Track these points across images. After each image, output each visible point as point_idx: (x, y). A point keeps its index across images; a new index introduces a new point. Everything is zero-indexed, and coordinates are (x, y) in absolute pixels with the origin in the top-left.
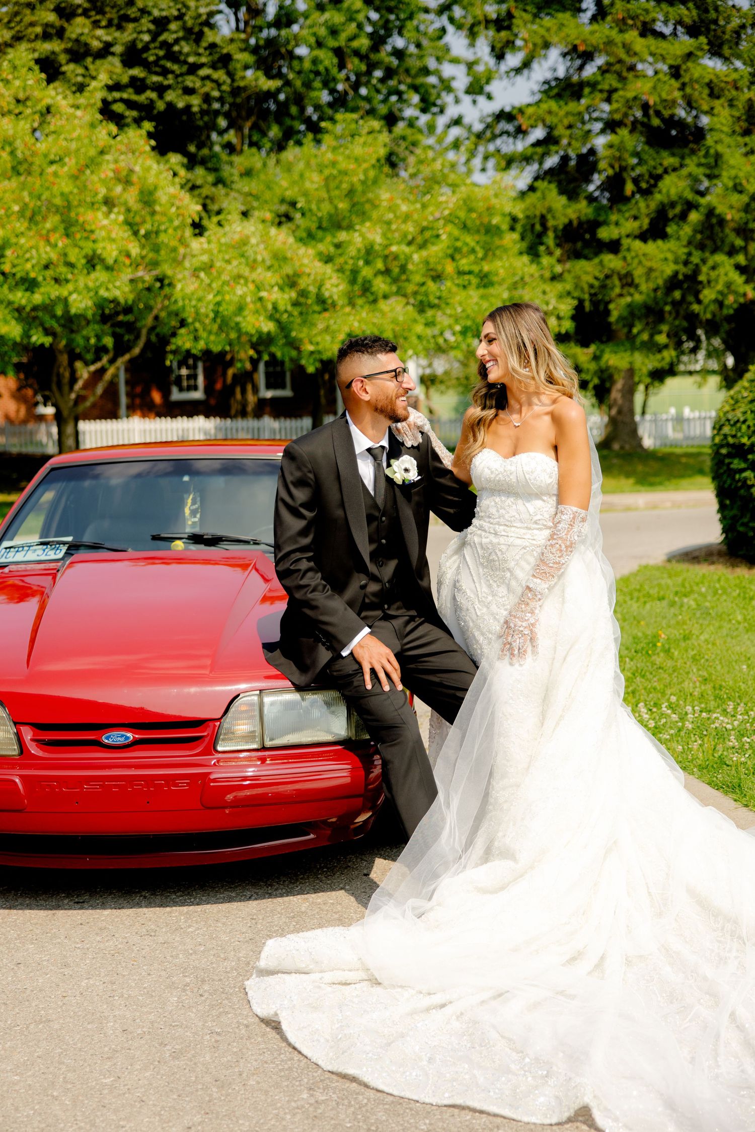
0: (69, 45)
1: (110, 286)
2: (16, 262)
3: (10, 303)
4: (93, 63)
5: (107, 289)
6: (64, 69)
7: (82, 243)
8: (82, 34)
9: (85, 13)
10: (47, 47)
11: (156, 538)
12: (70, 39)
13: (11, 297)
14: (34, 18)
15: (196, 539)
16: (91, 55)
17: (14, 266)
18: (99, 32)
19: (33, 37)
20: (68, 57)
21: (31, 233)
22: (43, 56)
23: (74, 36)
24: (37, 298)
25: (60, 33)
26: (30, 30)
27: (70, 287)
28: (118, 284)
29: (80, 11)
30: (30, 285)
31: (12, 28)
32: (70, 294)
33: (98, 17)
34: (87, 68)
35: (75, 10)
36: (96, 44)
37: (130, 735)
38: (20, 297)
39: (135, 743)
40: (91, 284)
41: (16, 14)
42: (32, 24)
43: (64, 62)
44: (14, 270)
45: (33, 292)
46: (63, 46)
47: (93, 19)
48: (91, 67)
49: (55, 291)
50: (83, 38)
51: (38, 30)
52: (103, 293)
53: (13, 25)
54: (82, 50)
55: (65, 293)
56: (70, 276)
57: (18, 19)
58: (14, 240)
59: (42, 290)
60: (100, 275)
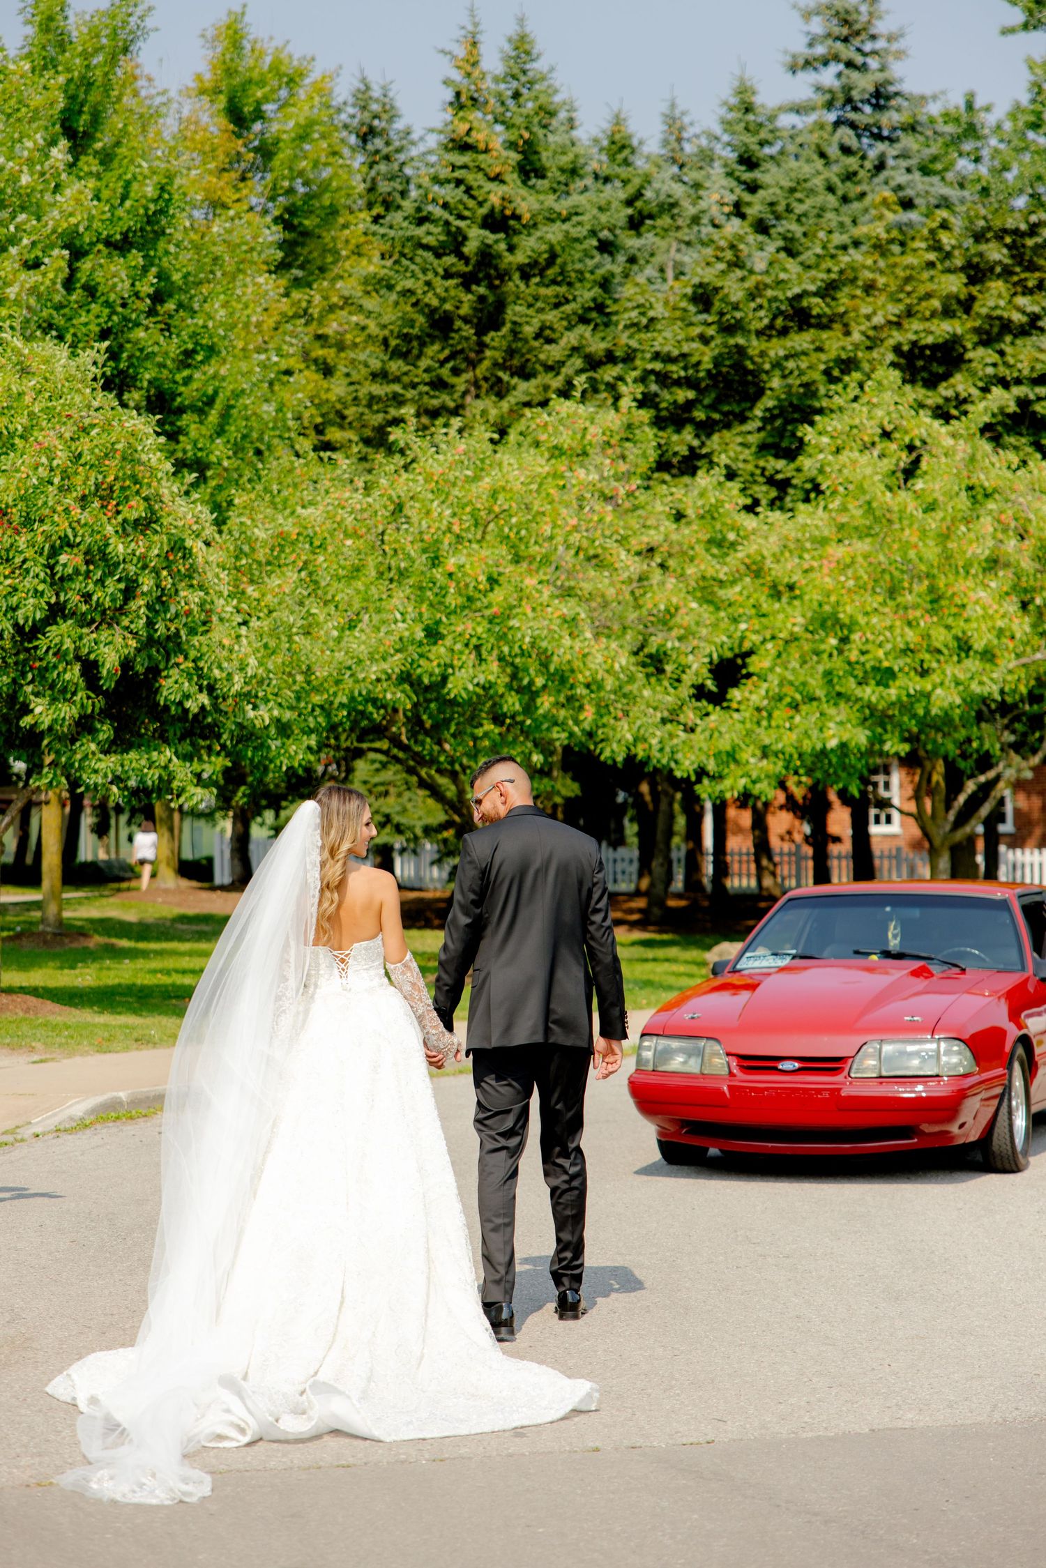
0: (978, 323)
1: (985, 679)
2: (864, 648)
3: (858, 700)
4: (1012, 343)
5: (981, 683)
6: (969, 355)
7: (950, 621)
8: (997, 307)
9: (1007, 272)
10: (944, 329)
11: (857, 952)
12: (978, 314)
13: (859, 692)
14: (930, 287)
15: (887, 954)
16: (1010, 332)
17: (863, 653)
18: (1021, 301)
19: (928, 314)
20: (975, 339)
21: (886, 610)
22: (941, 340)
23: (984, 311)
24: (893, 693)
25: (967, 305)
26: (924, 304)
27: (935, 677)
28: (995, 675)
29: (998, 269)
30: (885, 676)
31: (900, 300)
32: (934, 687)
33: (1023, 276)
34: (1002, 353)
35: (992, 269)
36: (1017, 317)
37: (797, 1065)
38: (869, 693)
39: (800, 1069)
40: (961, 676)
41: (908, 280)
42: (928, 296)
43: (969, 345)
44: (863, 659)
45: (887, 686)
46: (970, 324)
47: (1015, 278)
48: (1009, 350)
49: (917, 684)
50: (998, 312)
51: (936, 303)
52: (975, 688)
53: (902, 296)
54: (995, 330)
55: (929, 687)
56: (934, 665)
57: (908, 288)
58: (862, 620)
59: (898, 683)
60: (973, 664)
